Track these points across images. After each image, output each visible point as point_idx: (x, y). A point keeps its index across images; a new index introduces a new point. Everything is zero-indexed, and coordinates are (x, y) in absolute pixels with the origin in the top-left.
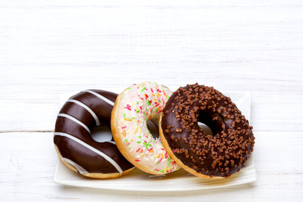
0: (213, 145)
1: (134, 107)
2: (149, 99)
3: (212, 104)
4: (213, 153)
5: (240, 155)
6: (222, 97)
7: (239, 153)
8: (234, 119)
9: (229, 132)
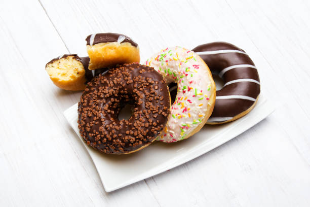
2: (187, 91)
3: (131, 121)
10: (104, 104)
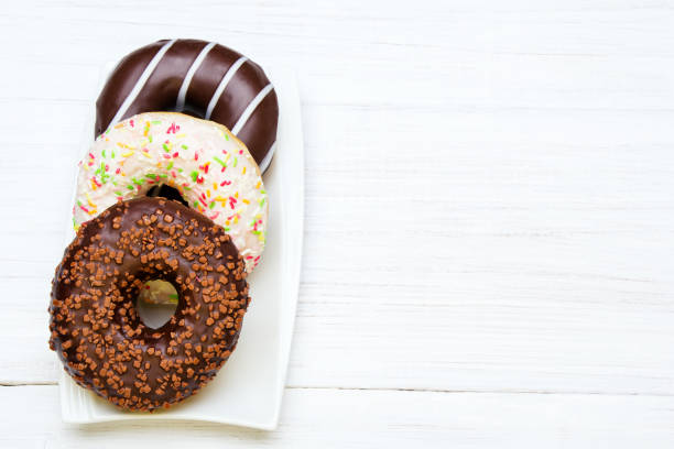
1: (175, 140)
3: (194, 304)
4: (78, 299)
5: (84, 362)
7: (89, 360)
10: (121, 331)
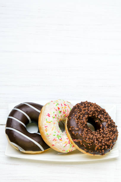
0: (96, 137)
1: (52, 115)
2: (60, 110)
3: (95, 113)
4: (96, 142)
5: (110, 143)
6: (101, 109)
7: (110, 142)
8: (107, 122)
9: (105, 129)
